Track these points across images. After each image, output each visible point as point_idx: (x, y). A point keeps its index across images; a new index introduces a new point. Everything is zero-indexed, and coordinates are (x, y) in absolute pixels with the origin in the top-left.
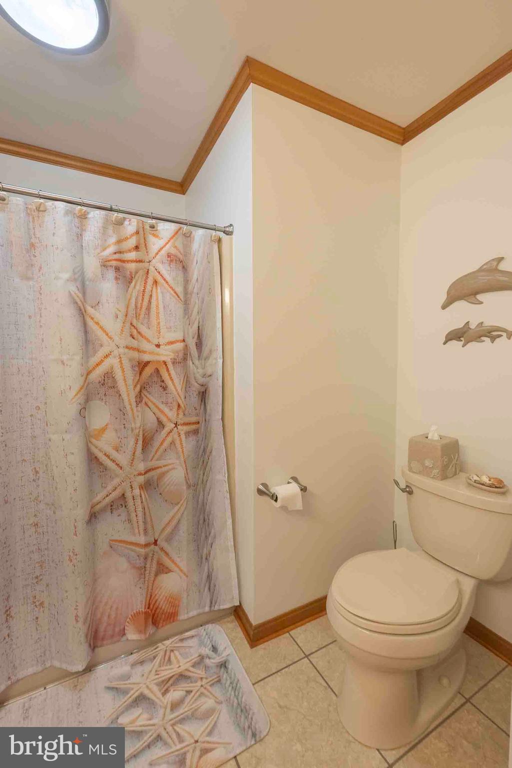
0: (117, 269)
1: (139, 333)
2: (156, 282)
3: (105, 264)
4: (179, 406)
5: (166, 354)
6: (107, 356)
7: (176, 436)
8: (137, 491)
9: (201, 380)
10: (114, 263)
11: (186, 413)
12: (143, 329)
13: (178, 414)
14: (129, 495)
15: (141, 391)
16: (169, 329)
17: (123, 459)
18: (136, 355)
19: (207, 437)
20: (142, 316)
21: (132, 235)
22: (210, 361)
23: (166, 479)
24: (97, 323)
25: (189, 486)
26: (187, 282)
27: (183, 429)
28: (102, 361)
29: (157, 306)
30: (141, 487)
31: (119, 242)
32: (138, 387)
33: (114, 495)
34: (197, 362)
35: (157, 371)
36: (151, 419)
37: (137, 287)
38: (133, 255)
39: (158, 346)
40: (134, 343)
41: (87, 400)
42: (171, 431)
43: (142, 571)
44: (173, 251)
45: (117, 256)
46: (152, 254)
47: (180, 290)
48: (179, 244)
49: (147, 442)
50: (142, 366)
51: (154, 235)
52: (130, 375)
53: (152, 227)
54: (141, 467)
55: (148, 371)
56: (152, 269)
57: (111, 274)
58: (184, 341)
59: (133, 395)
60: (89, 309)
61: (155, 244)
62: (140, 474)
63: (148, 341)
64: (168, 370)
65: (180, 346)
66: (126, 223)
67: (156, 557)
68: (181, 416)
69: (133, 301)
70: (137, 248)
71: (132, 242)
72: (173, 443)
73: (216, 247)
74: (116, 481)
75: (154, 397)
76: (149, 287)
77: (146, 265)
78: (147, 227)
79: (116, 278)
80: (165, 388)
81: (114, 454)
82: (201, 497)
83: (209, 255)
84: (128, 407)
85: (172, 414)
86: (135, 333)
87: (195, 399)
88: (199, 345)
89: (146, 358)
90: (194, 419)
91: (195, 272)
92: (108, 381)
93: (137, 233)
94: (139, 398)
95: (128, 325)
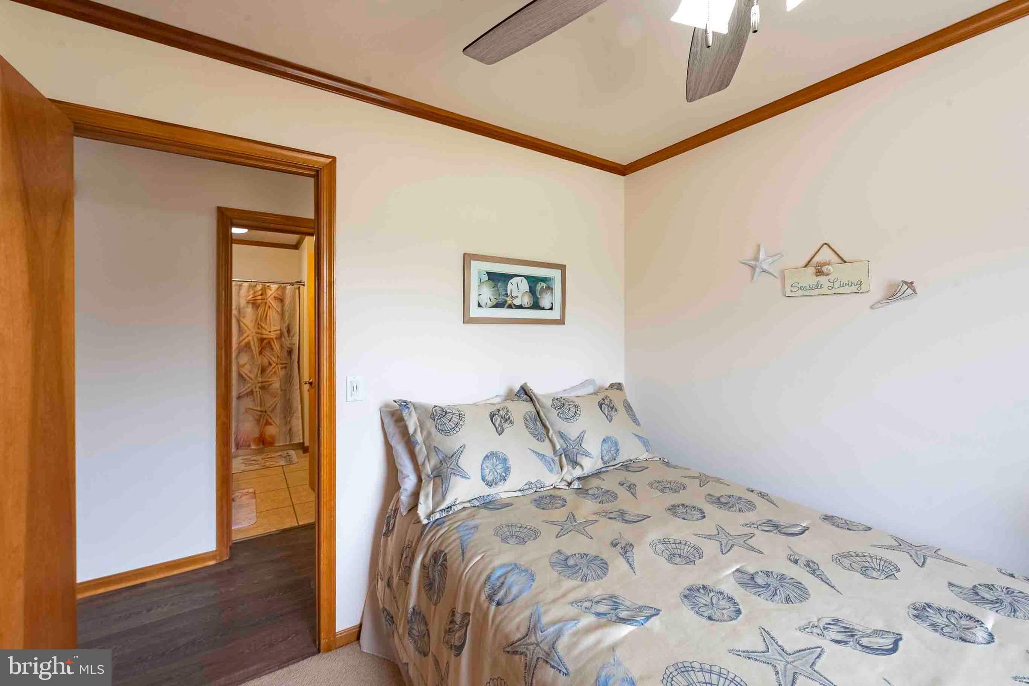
0: (253, 304)
1: (262, 327)
2: (269, 307)
3: (248, 302)
4: (278, 357)
5: (273, 335)
6: (248, 336)
7: (276, 369)
8: (258, 389)
9: (289, 346)
10: (252, 302)
11: (281, 359)
12: (263, 325)
13: (278, 360)
14: (254, 390)
15: (261, 350)
16: (274, 325)
17: (252, 376)
18: (259, 336)
19: (291, 370)
20: (263, 320)
21: (259, 291)
22: (295, 338)
23: (271, 387)
24: (244, 324)
25: (282, 390)
26: (283, 306)
27: (280, 366)
28: (245, 338)
29: (270, 316)
30: (260, 388)
31: (254, 293)
32: (260, 348)
33: (248, 390)
34: (287, 339)
35: (269, 342)
36: (266, 361)
37: (261, 310)
38: (260, 297)
39: (270, 332)
40: (259, 331)
41: (239, 353)
42: (274, 367)
43: (258, 421)
44: (276, 295)
45: (253, 299)
46: (268, 296)
47: (279, 310)
48: (280, 293)
49: (263, 370)
50: (262, 340)
51: (269, 289)
52: (257, 344)
53: (268, 286)
54: (260, 380)
55: (265, 341)
56: (268, 302)
57: (250, 306)
58: (281, 330)
59: (258, 351)
60: (242, 319)
61: (269, 293)
62: (259, 383)
63: (266, 330)
64: (274, 342)
65: (279, 332)
66: (257, 286)
67: (265, 417)
68: (279, 360)
69: (260, 313)
70: (261, 295)
71: (260, 292)
72: (275, 372)
73: (297, 291)
74: (249, 385)
75: (267, 353)
76: (267, 309)
77: (266, 300)
78: (266, 286)
79: (253, 307)
80: (272, 349)
81: (248, 374)
82: (288, 397)
83: (293, 297)
84: (255, 357)
85: (275, 360)
86: (259, 326)
87: (285, 354)
88: (289, 331)
89: (264, 336)
90: (285, 362)
91: (287, 301)
92: (248, 345)
93: (262, 289)
94: (260, 353)
95: (257, 324)
